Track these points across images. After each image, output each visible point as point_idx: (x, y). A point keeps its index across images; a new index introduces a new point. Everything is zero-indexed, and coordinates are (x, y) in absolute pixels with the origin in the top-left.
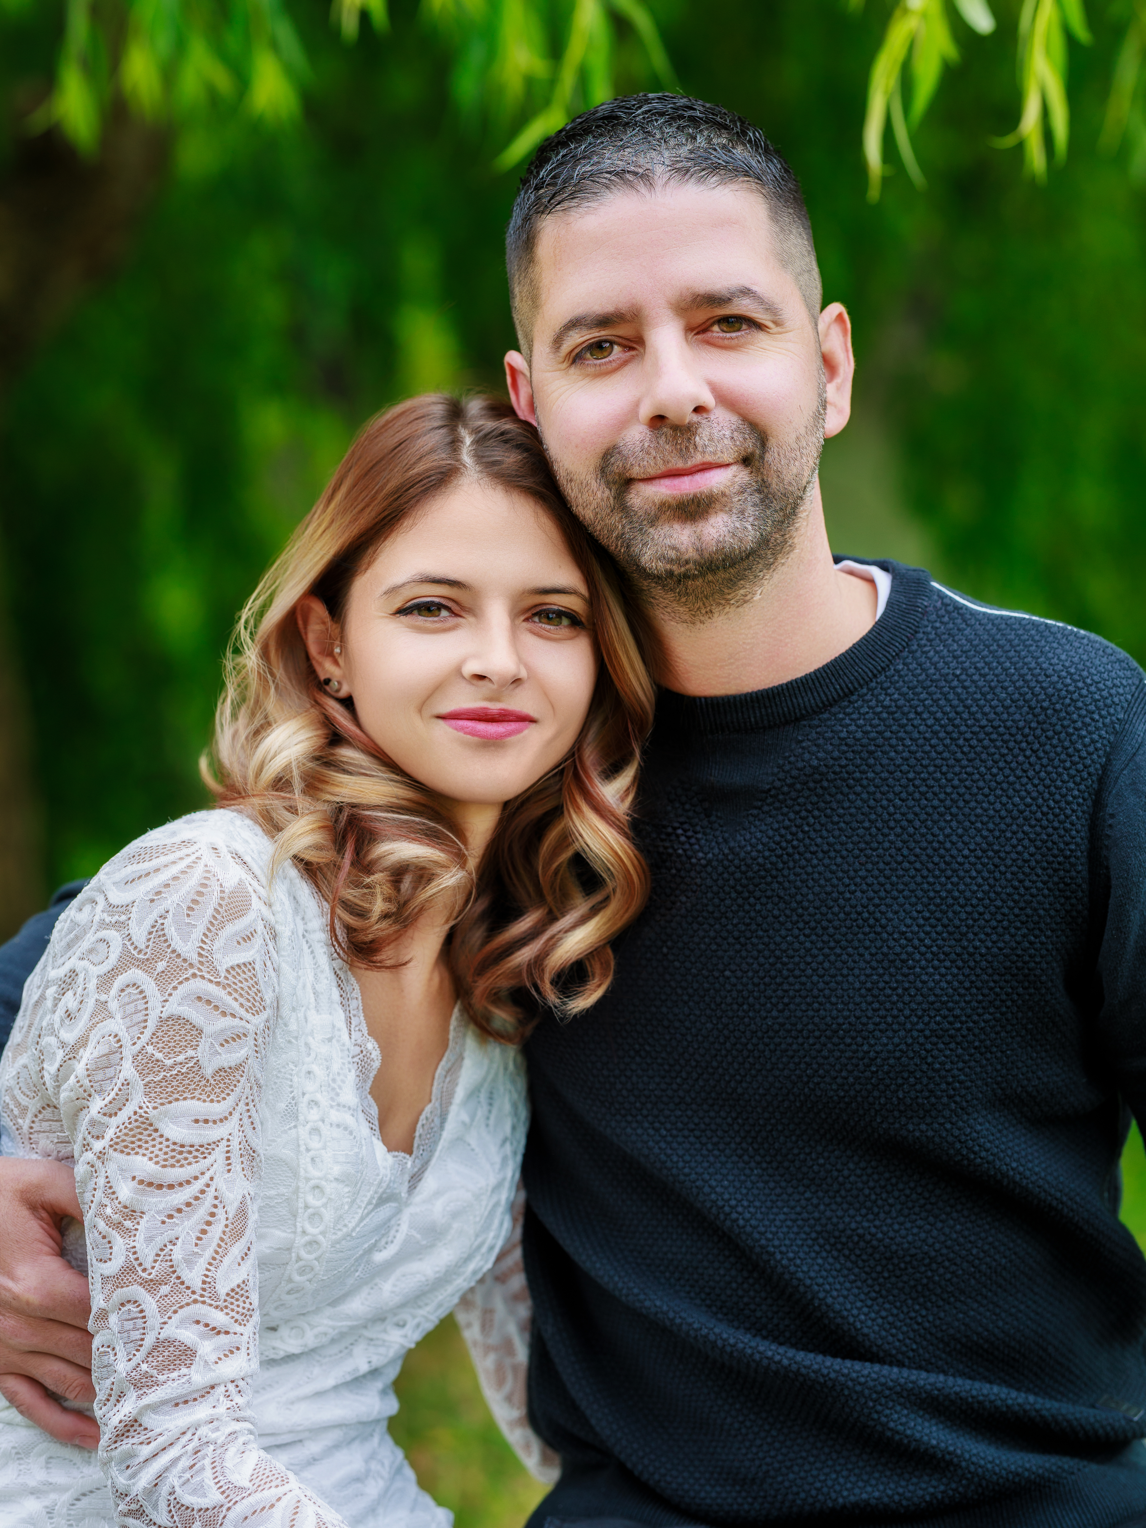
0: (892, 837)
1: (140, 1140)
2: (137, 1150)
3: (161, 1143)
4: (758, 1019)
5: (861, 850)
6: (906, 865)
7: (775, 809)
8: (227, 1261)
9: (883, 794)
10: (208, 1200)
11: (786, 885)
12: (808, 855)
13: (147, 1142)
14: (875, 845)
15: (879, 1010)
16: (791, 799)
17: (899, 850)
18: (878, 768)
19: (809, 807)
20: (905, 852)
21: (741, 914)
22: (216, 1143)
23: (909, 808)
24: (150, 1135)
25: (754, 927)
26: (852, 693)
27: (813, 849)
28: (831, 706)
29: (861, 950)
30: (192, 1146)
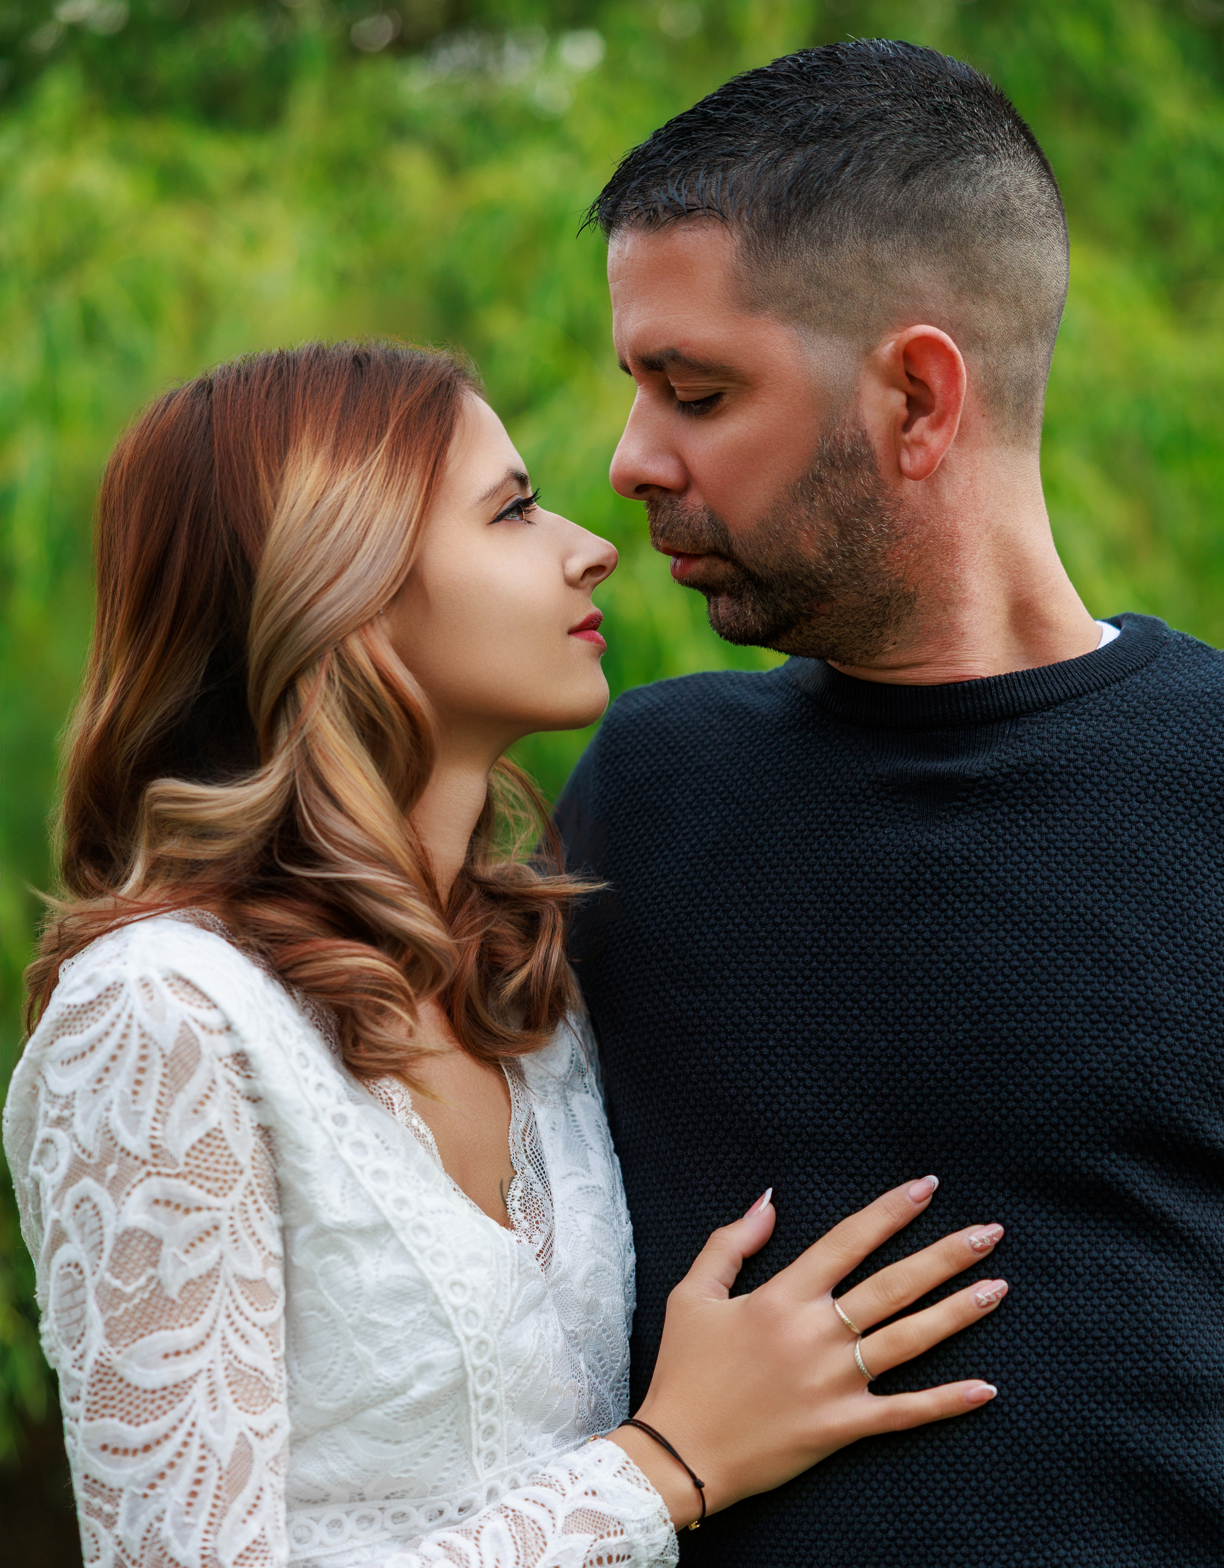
0: (1126, 838)
1: (103, 1398)
2: (103, 1411)
3: (129, 1395)
4: (946, 1034)
5: (1087, 849)
6: (1141, 868)
7: (985, 801)
8: (227, 1523)
9: (1117, 793)
10: (194, 1452)
11: (994, 881)
12: (1023, 852)
13: (112, 1398)
14: (1105, 845)
15: (1098, 1022)
16: (1006, 791)
17: (1134, 851)
18: (1113, 767)
19: (1028, 800)
20: (1141, 855)
21: (936, 913)
22: (193, 1379)
23: (1147, 810)
24: (115, 1388)
25: (950, 927)
26: (1081, 696)
27: (1030, 844)
28: (1056, 704)
29: (1082, 955)
30: (164, 1389)
